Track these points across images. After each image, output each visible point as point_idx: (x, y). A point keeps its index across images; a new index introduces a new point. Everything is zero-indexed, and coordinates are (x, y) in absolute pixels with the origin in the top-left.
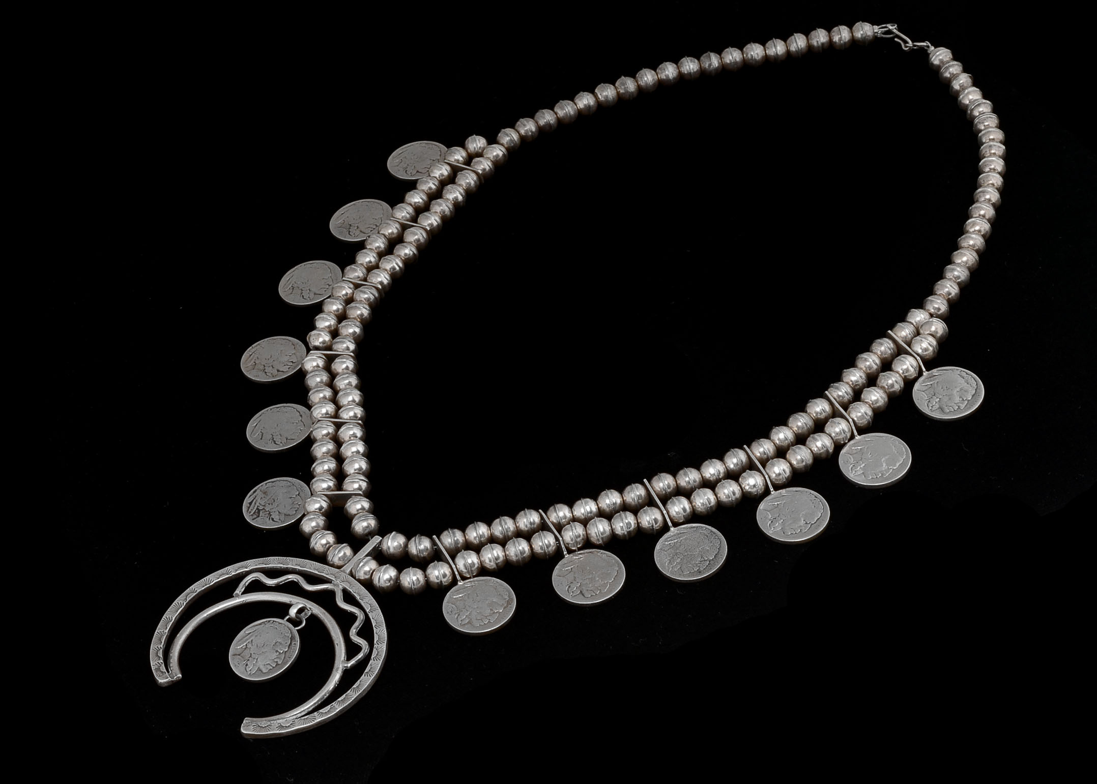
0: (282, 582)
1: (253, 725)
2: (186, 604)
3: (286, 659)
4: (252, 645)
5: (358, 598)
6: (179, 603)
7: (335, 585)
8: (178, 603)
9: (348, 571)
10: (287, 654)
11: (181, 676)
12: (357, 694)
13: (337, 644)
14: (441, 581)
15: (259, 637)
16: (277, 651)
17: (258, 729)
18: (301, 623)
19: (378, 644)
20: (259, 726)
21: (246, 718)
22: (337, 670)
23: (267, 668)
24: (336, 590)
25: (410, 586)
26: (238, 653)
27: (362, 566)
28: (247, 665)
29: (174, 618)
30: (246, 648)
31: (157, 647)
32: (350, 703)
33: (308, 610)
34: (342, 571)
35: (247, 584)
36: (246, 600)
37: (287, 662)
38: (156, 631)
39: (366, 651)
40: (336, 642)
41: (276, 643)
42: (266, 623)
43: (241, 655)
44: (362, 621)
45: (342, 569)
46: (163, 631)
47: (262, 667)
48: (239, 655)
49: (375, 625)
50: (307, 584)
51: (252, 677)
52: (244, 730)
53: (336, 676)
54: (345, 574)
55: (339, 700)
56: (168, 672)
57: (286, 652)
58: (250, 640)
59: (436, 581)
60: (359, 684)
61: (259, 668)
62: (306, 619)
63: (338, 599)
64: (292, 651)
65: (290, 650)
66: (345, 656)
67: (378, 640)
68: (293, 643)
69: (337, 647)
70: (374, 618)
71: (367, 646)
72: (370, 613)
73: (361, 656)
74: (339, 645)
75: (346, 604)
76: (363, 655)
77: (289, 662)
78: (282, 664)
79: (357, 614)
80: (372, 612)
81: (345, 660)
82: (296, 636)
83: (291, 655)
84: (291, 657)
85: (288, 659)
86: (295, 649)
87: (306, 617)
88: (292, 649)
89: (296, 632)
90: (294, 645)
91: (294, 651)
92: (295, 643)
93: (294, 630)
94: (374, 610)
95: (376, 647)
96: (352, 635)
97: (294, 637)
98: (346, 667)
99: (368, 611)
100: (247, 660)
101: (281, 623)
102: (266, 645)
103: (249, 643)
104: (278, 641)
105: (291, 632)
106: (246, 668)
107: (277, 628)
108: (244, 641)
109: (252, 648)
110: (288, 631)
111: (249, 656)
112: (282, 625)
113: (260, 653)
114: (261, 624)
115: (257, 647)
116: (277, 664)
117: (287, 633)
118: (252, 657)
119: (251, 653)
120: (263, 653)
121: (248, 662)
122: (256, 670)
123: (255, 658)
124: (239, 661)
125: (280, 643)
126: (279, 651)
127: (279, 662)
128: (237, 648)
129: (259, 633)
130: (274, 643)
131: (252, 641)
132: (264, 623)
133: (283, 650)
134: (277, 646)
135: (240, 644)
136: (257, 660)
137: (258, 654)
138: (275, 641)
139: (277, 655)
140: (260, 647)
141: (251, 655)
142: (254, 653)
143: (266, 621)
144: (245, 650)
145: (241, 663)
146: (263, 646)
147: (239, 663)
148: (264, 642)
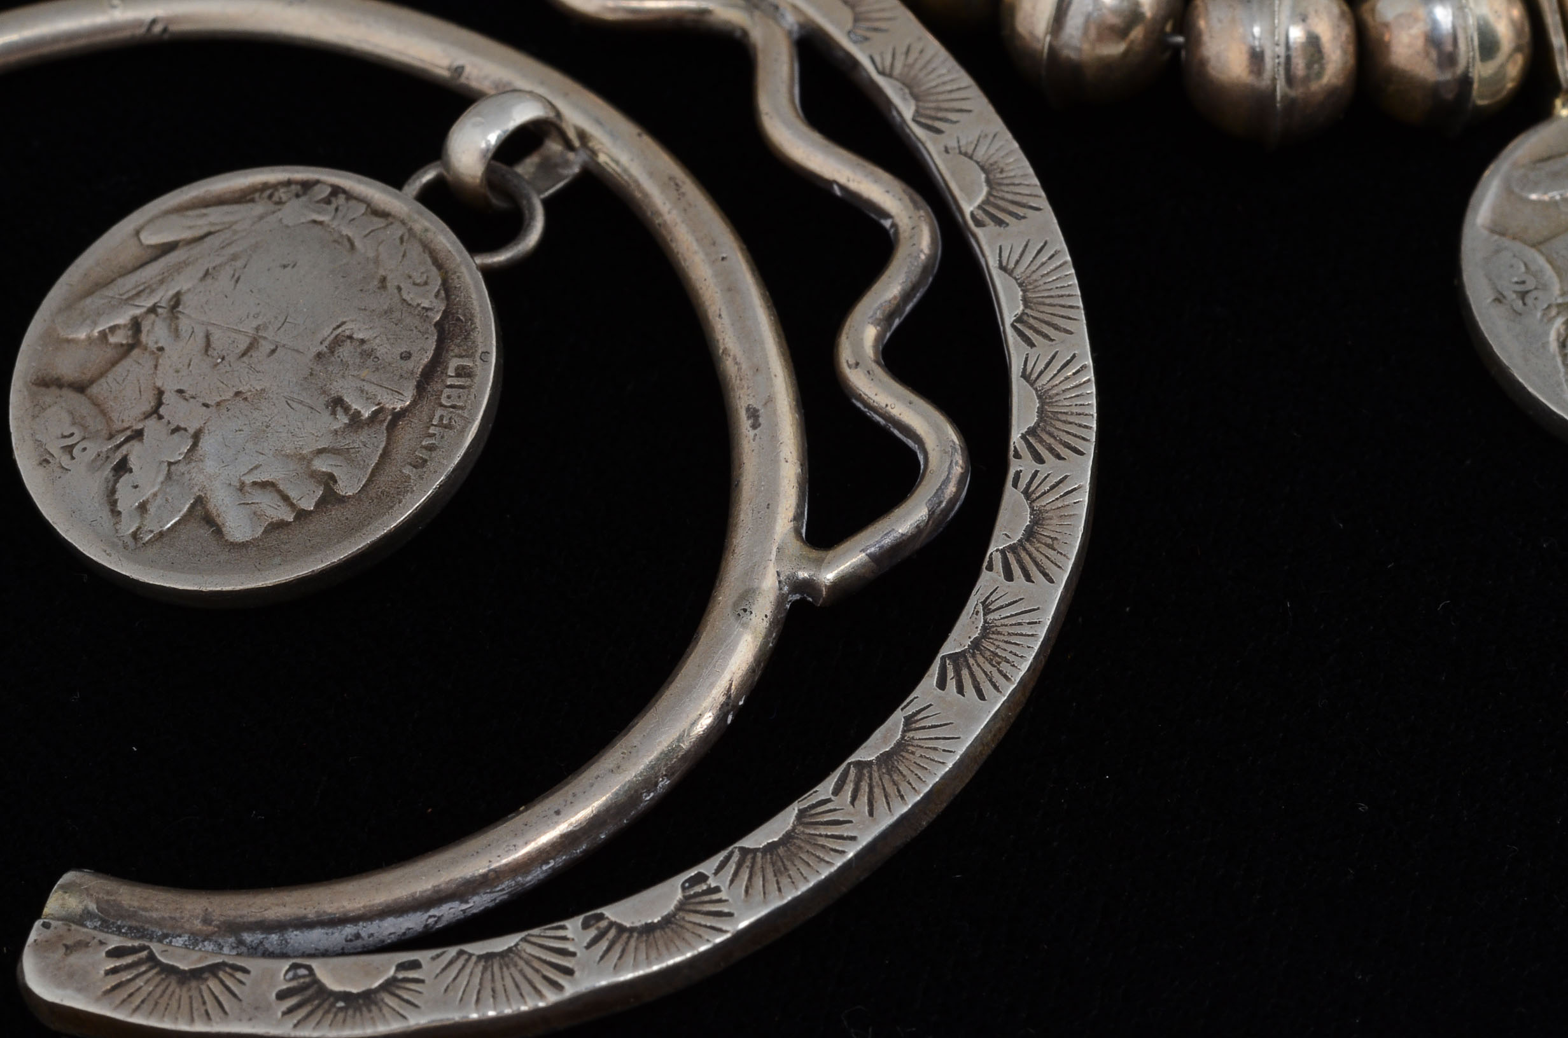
1: (115, 942)
3: (391, 471)
4: (176, 333)
5: (906, 109)
10: (408, 436)
12: (886, 821)
13: (753, 414)
14: (1465, 81)
15: (224, 281)
16: (337, 403)
17: (147, 983)
18: (514, 227)
19: (1040, 460)
20: (158, 963)
21: (68, 877)
22: (742, 609)
23: (257, 515)
24: (757, 34)
25: (1266, 81)
28: (122, 467)
30: (130, 348)
32: (830, 879)
33: (569, 146)
36: (170, 20)
37: (403, 488)
39: (951, 489)
40: (743, 399)
41: (337, 342)
42: (282, 193)
43: (94, 390)
44: (926, 269)
47: (222, 503)
48: (80, 388)
49: (1019, 319)
51: (152, 564)
52: (42, 972)
53: (731, 651)
55: (749, 842)
57: (398, 416)
58: (162, 296)
59: (1426, 70)
60: (901, 746)
61: (200, 501)
62: (548, 204)
63: (765, 104)
64: (441, 418)
65: (425, 407)
66: (800, 506)
67: (1032, 431)
68: (453, 364)
69: (752, 433)
70: (1011, 265)
71: (959, 458)
72: (979, 223)
73: (918, 526)
74: (761, 420)
75: (816, 137)
76: (930, 522)
77: (412, 492)
78: (357, 497)
79: (894, 225)
80: (1000, 222)
81: (801, 534)
82: (472, 315)
83: (431, 448)
84: (425, 461)
85: (407, 471)
86: (462, 408)
87: (547, 189)
88: (442, 405)
89: (479, 291)
90: (458, 375)
91: (458, 424)
92: (464, 367)
93: (464, 269)
94: (1011, 214)
95: (1018, 475)
96: (850, 366)
97: (458, 319)
98: (801, 593)
99: (968, 208)
100: (128, 433)
101: (384, 215)
102: (266, 347)
103: (157, 315)
104: (350, 337)
105: (445, 283)
106: (113, 491)
107: (348, 245)
108: (125, 297)
109: (174, 354)
110: (425, 276)
111: (147, 406)
112: (387, 225)
113: (218, 399)
114: (252, 200)
115: (207, 351)
116: (330, 498)
117: (415, 284)
118: (160, 417)
119: (159, 389)
120: (242, 404)
121: (136, 453)
122: (182, 513)
123: (183, 425)
124: (72, 434)
125: (365, 347)
126: (354, 406)
127: (347, 486)
128: (71, 337)
129: (234, 257)
130: (321, 343)
131: (180, 308)
132: (270, 197)
133: (379, 404)
134: (345, 365)
135: (99, 315)
136: (195, 445)
137: (206, 405)
138: (334, 329)
139: (336, 432)
140: (223, 359)
141: (160, 403)
142: (180, 391)
143: (289, 183)
144: (127, 363)
145: (84, 449)
146: (244, 355)
147: (72, 447)
148: (257, 329)
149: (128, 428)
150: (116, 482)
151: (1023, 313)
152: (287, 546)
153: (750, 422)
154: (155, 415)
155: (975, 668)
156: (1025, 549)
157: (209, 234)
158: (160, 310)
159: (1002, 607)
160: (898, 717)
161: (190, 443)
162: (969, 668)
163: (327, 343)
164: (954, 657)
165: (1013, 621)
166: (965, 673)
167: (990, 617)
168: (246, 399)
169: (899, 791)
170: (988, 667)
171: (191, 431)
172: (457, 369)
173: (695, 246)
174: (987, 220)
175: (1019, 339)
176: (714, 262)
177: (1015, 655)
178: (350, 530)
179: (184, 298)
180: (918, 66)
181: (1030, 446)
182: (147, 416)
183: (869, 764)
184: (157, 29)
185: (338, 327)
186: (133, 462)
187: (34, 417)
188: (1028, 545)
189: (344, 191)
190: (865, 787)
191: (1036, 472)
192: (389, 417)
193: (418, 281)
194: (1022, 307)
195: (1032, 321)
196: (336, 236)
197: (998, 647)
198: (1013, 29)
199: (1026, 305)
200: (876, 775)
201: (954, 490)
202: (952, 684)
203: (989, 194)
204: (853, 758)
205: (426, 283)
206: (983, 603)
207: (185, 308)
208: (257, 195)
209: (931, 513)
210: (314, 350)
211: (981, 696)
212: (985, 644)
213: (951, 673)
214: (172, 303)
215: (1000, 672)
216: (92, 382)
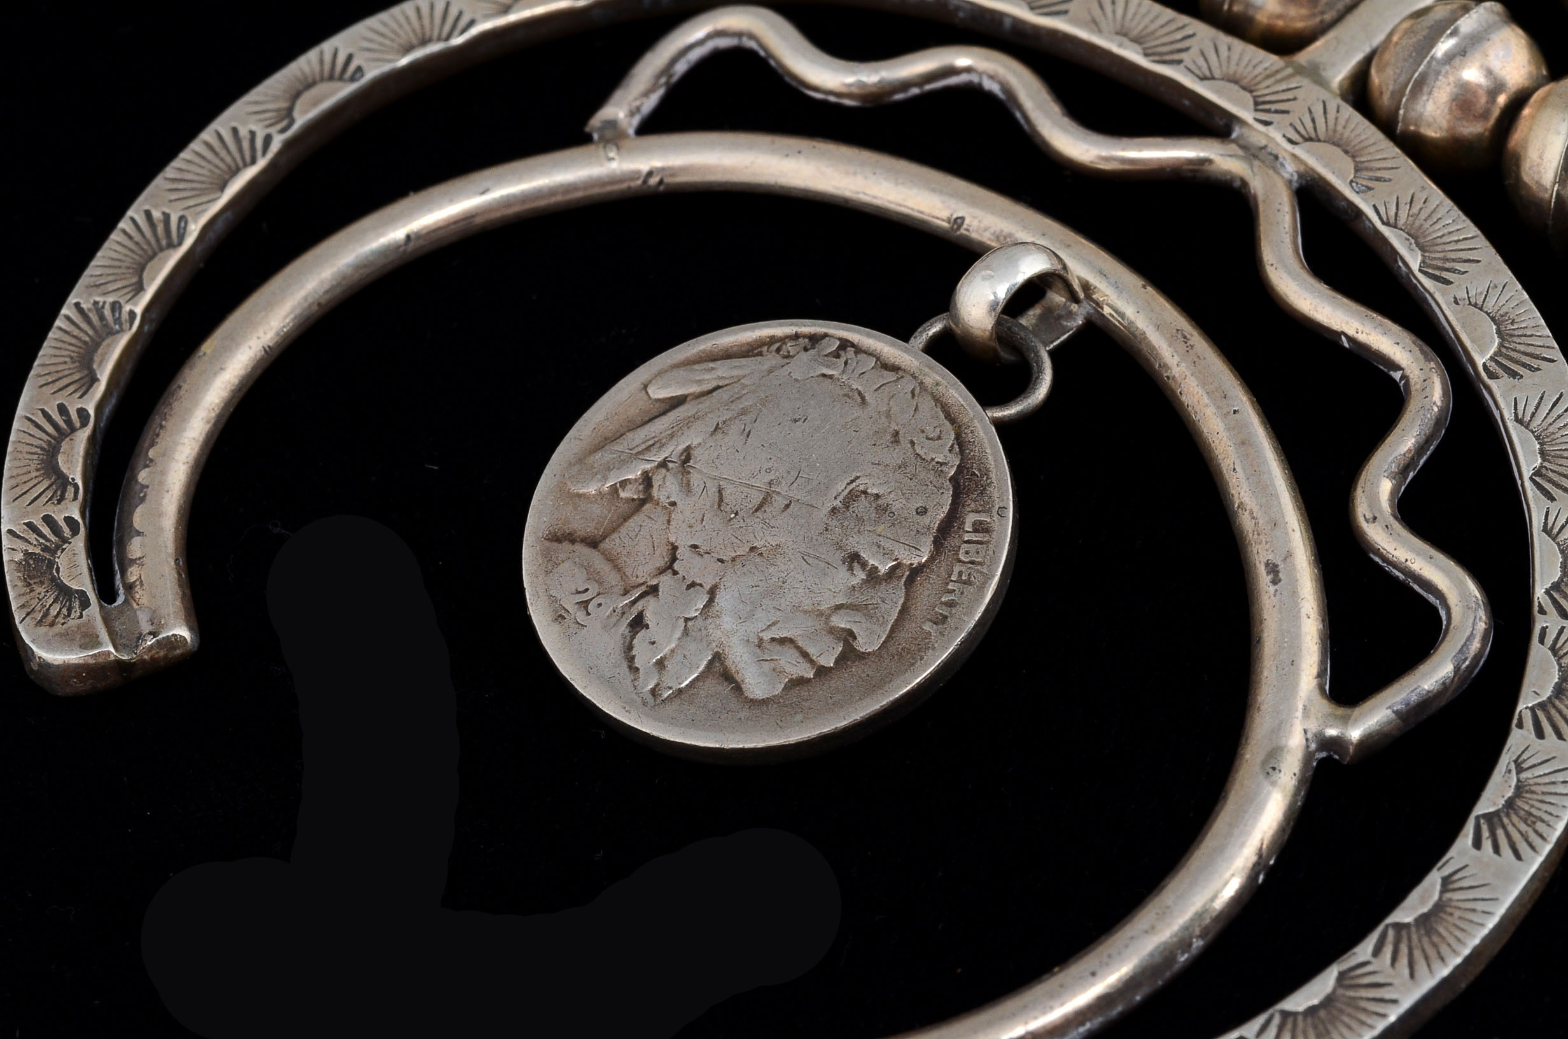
0: (905, 85)
2: (288, 145)
3: (911, 627)
4: (687, 488)
5: (1413, 260)
6: (243, 132)
7: (1252, 153)
8: (235, 131)
9: (1340, 73)
10: (927, 592)
11: (184, 633)
13: (1273, 569)
15: (733, 435)
16: (854, 558)
18: (1023, 381)
19: (1565, 615)
22: (1270, 767)
23: (777, 672)
24: (1257, 184)
26: (580, 525)
27: (1450, 57)
28: (638, 623)
29: (194, 230)
30: (643, 502)
31: (62, 409)
33: (1075, 299)
34: (1300, 71)
35: (681, 68)
36: (667, 172)
37: (923, 645)
38: (72, 299)
39: (1476, 645)
40: (1260, 555)
41: (852, 497)
42: (789, 346)
43: (606, 545)
44: (1438, 422)
45: (1303, 57)
46: (116, 307)
47: (741, 660)
48: (593, 543)
49: (1538, 473)
50: (1066, 120)
51: (673, 722)
53: (1260, 809)
54: (1324, 94)
55: (1289, 1004)
56: (107, 593)
57: (916, 571)
58: (673, 450)
60: (1439, 908)
61: (717, 657)
62: (1053, 354)
63: (1268, 255)
64: (960, 574)
65: (943, 561)
66: (1322, 662)
67: (1556, 586)
68: (970, 519)
69: (1272, 589)
70: (1527, 418)
71: (1482, 613)
72: (1493, 376)
73: (1444, 683)
74: (1281, 575)
75: (1324, 288)
76: (1456, 679)
77: (934, 649)
78: (878, 653)
79: (1403, 377)
80: (1514, 374)
81: (1325, 691)
82: (988, 470)
83: (951, 604)
84: (946, 617)
85: (927, 627)
86: (980, 564)
87: (1052, 342)
88: (960, 561)
89: (993, 446)
90: (976, 531)
91: (977, 579)
92: (981, 523)
93: (976, 423)
94: (1524, 365)
95: (1544, 631)
96: (1367, 521)
97: (974, 474)
98: (1328, 751)
99: (1480, 361)
100: (644, 588)
101: (895, 368)
102: (780, 502)
103: (668, 470)
104: (865, 492)
105: (958, 437)
106: (630, 647)
107: (859, 400)
108: (634, 452)
109: (686, 508)
110: (938, 430)
111: (661, 561)
112: (898, 379)
113: (733, 555)
114: (760, 354)
115: (719, 506)
116: (849, 655)
117: (928, 438)
118: (675, 573)
119: (672, 544)
120: (758, 559)
121: (651, 608)
122: (701, 668)
123: (698, 581)
124: (587, 590)
125: (880, 502)
126: (871, 562)
127: (866, 643)
128: (581, 492)
129: (744, 412)
130: (835, 498)
131: (691, 463)
132: (778, 350)
133: (896, 559)
134: (860, 520)
135: (609, 470)
136: (711, 600)
137: (721, 561)
138: (848, 484)
139: (853, 587)
140: (736, 514)
141: (674, 559)
142: (695, 547)
143: (797, 336)
144: (638, 519)
145: (600, 605)
146: (757, 510)
147: (587, 602)
148: (770, 483)
149: (642, 584)
150: (633, 638)
151: (1542, 467)
152: (808, 704)
153: (1270, 577)
154: (670, 570)
155: (1510, 828)
156: (1554, 706)
157: (718, 387)
158: (670, 465)
159: (1534, 766)
160: (1434, 879)
161: (706, 598)
162: (1504, 827)
163: (841, 498)
164: (1489, 817)
165: (1546, 780)
166: (1500, 832)
167: (1523, 776)
168: (761, 554)
169: (1439, 953)
170: (1523, 827)
171: (708, 587)
172: (974, 524)
173: (1206, 400)
174: (1500, 372)
175: (1538, 492)
176: (1226, 415)
177: (1551, 814)
178: (873, 687)
179: (695, 453)
180: (1423, 216)
181: (1555, 602)
182: (661, 571)
183: (1407, 926)
184: (653, 181)
185: (852, 481)
186: (649, 617)
187: (547, 573)
188: (1557, 703)
189: (853, 345)
190: (1404, 949)
191: (1563, 628)
192: (907, 573)
193: (932, 436)
194: (1540, 460)
195: (1551, 474)
196: (846, 390)
197: (1532, 806)
198: (1518, 178)
199: (1544, 460)
200: (1414, 937)
201: (1478, 645)
202: (1487, 844)
203: (1501, 345)
204: (1391, 919)
205: (939, 438)
206: (1515, 761)
207: (695, 463)
208: (765, 349)
209: (1457, 669)
210: (828, 506)
211: (1518, 857)
212: (1519, 803)
213: (1486, 833)
214: (683, 458)
215: (1536, 832)
216: (604, 537)
